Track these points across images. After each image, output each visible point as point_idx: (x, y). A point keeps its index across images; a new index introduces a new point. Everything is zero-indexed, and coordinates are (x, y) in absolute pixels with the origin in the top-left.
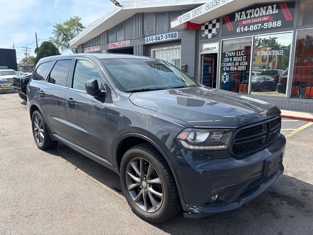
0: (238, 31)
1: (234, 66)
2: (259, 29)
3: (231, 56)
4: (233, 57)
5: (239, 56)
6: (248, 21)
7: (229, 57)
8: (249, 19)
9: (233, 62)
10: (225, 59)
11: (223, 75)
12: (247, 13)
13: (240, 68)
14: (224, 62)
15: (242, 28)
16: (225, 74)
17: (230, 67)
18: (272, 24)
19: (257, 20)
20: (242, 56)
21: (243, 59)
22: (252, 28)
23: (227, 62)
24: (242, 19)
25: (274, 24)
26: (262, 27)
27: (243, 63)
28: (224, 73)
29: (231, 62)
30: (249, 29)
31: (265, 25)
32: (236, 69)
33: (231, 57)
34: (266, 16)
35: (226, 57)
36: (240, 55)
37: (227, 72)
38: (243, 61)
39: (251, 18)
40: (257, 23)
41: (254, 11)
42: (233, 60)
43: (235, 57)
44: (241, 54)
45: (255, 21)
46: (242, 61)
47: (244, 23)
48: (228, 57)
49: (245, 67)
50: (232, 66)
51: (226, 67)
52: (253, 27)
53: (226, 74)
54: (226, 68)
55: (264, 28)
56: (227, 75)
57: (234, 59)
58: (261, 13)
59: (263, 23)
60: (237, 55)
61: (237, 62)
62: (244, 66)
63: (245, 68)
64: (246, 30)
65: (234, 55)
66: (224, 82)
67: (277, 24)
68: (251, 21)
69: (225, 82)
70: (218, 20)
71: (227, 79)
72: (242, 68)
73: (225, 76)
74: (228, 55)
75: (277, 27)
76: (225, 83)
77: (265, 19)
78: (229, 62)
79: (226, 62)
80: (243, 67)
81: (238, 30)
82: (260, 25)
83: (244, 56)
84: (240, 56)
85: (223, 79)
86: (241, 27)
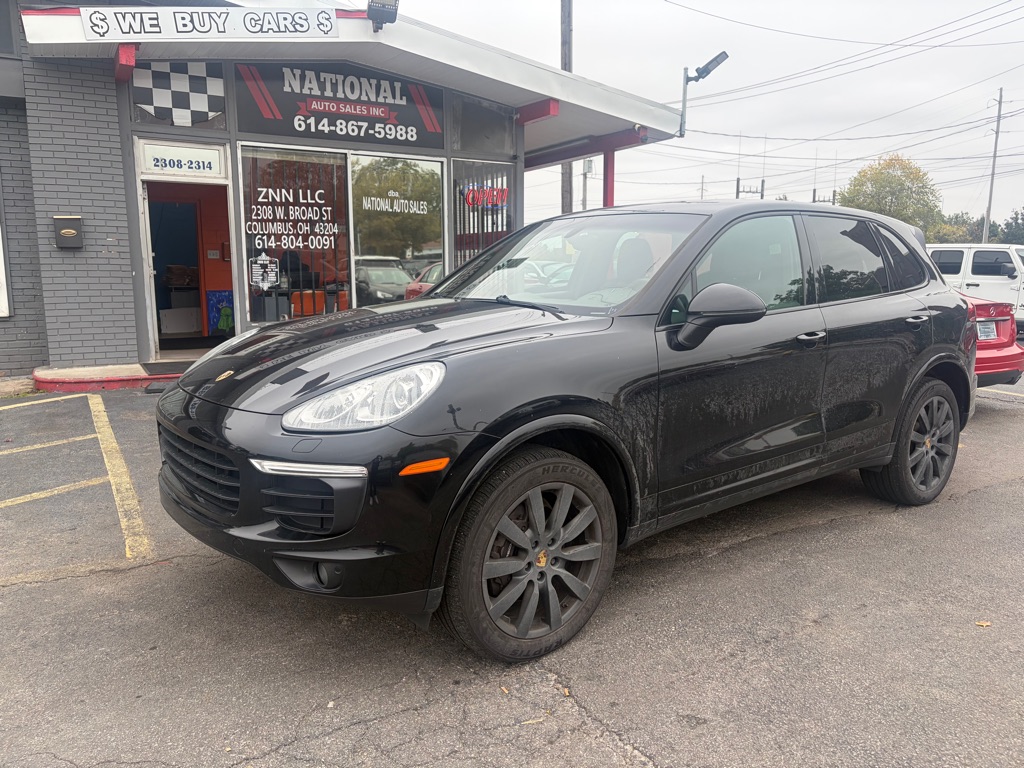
0: (300, 126)
1: (293, 234)
2: (362, 134)
3: (278, 200)
4: (286, 204)
5: (307, 205)
6: (327, 104)
7: (274, 203)
8: (328, 99)
9: (289, 221)
10: (258, 209)
11: (256, 263)
12: (322, 80)
13: (316, 242)
14: (255, 220)
15: (312, 121)
16: (264, 258)
17: (278, 238)
18: (397, 132)
19: (355, 110)
20: (317, 204)
21: (322, 215)
22: (341, 128)
23: (268, 220)
24: (306, 91)
25: (400, 132)
26: (371, 132)
27: (325, 227)
28: (256, 256)
29: (281, 221)
30: (333, 128)
31: (377, 129)
32: (301, 245)
33: (281, 204)
34: (377, 104)
35: (262, 204)
36: (310, 201)
37: (269, 252)
38: (323, 222)
39: (334, 99)
40: (358, 118)
41: (344, 82)
42: (287, 213)
43: (294, 205)
44: (313, 198)
45: (348, 109)
46: (321, 220)
47: (314, 105)
48: (267, 204)
49: (332, 238)
50: (288, 235)
51: (265, 237)
52: (346, 127)
53: (268, 258)
54: (263, 241)
55: (377, 135)
56: (271, 262)
57: (291, 213)
58: (364, 93)
59: (372, 121)
60: (301, 201)
61: (302, 221)
62: (329, 236)
63: (331, 241)
64: (326, 129)
65: (291, 200)
66: (261, 285)
67: (407, 133)
68: (338, 108)
69: (265, 286)
70: (215, 69)
71: (272, 277)
72: (322, 241)
73: (264, 266)
74: (266, 197)
75: (406, 143)
76: (265, 289)
77: (376, 112)
78: (274, 220)
79: (262, 220)
80: (326, 240)
81: (298, 123)
82: (365, 125)
83: (324, 205)
84: (312, 205)
85: (257, 278)
86: (308, 118)
